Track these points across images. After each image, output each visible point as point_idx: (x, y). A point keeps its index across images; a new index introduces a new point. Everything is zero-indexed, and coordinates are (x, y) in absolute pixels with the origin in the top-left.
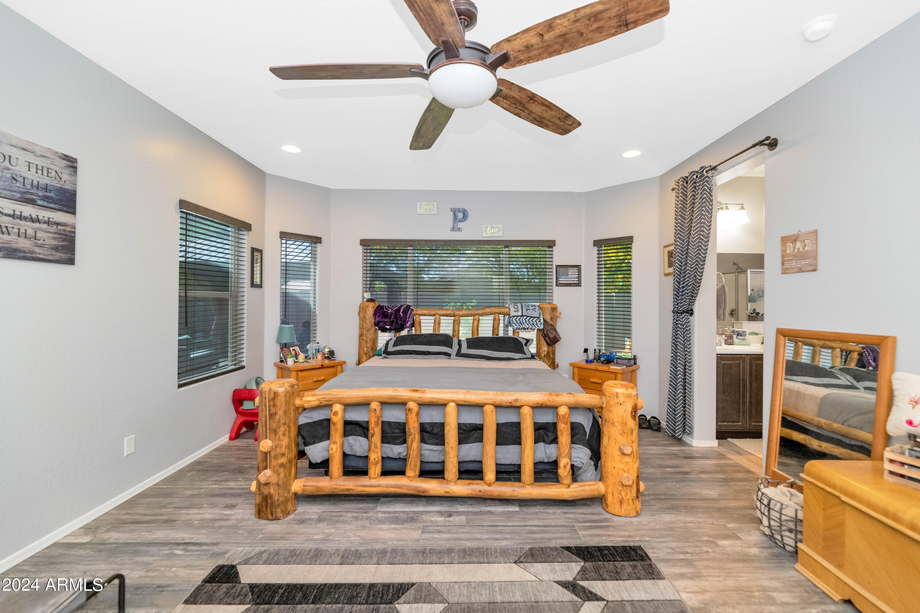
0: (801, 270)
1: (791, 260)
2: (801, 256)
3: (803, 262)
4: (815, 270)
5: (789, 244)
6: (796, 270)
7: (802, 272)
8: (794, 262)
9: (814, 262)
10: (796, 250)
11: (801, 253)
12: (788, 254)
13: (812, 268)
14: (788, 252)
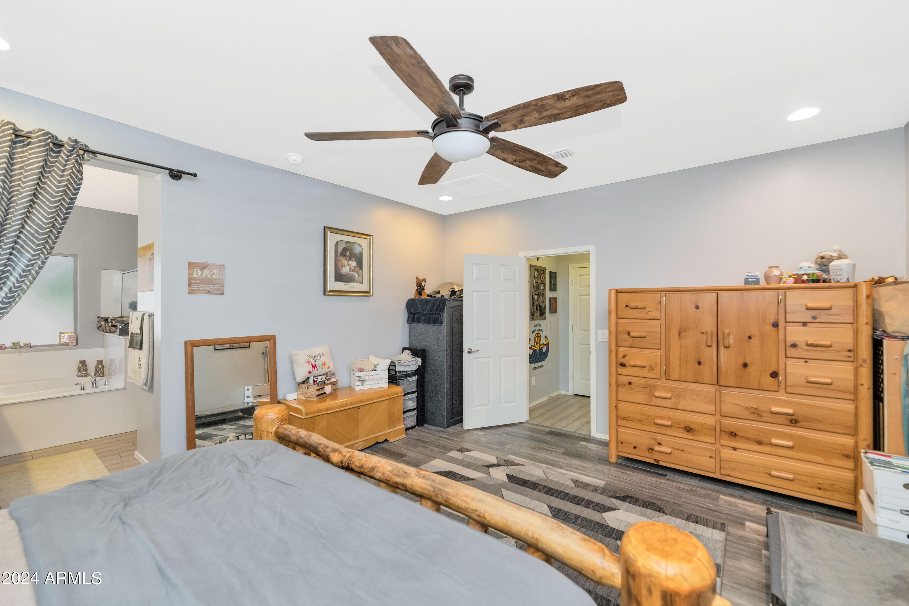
0: (209, 293)
1: (199, 283)
2: (209, 282)
3: (211, 287)
4: (223, 294)
5: (196, 270)
6: (204, 292)
7: (211, 294)
8: (201, 285)
9: (222, 288)
10: (204, 276)
11: (209, 279)
12: (195, 278)
13: (220, 292)
14: (195, 275)
